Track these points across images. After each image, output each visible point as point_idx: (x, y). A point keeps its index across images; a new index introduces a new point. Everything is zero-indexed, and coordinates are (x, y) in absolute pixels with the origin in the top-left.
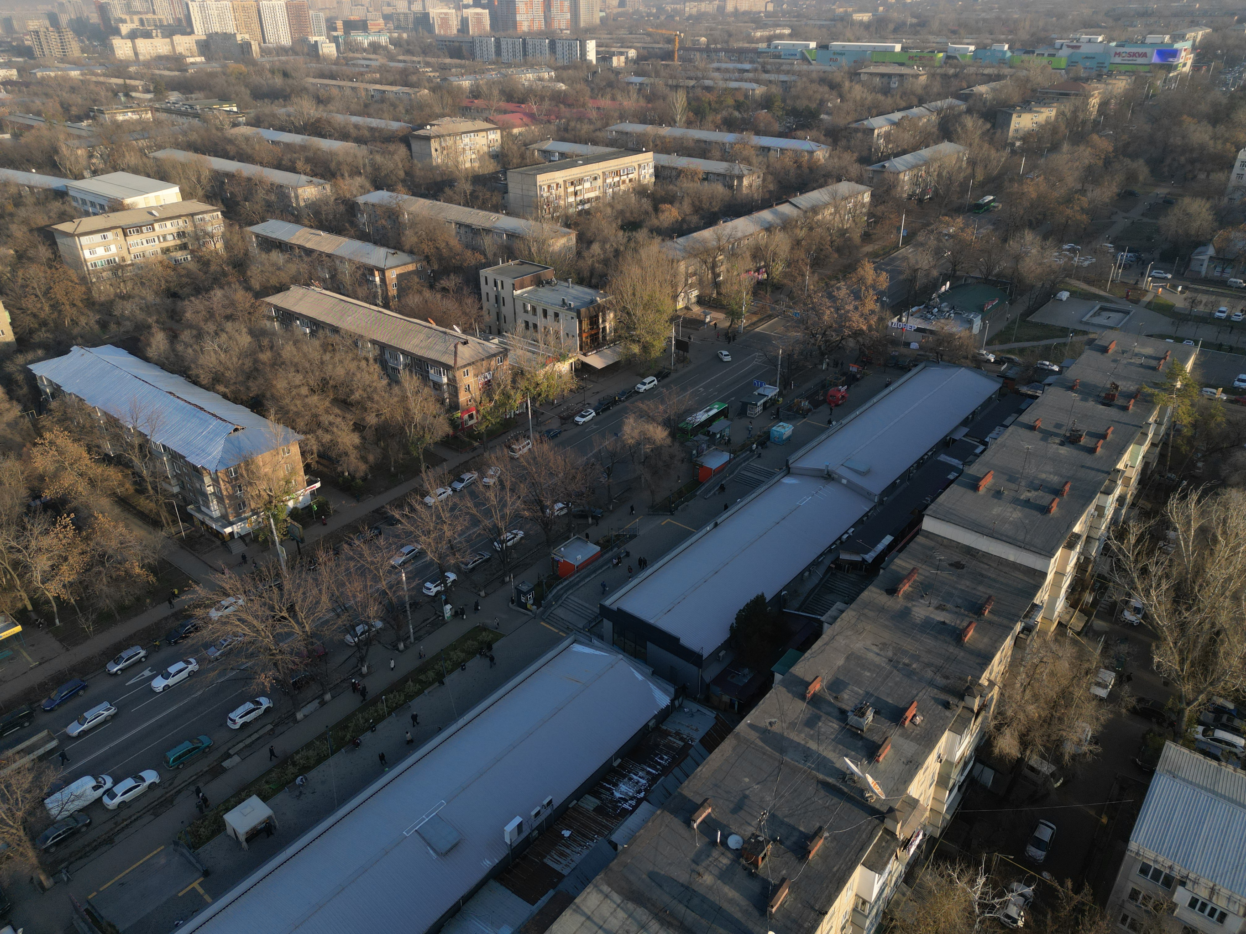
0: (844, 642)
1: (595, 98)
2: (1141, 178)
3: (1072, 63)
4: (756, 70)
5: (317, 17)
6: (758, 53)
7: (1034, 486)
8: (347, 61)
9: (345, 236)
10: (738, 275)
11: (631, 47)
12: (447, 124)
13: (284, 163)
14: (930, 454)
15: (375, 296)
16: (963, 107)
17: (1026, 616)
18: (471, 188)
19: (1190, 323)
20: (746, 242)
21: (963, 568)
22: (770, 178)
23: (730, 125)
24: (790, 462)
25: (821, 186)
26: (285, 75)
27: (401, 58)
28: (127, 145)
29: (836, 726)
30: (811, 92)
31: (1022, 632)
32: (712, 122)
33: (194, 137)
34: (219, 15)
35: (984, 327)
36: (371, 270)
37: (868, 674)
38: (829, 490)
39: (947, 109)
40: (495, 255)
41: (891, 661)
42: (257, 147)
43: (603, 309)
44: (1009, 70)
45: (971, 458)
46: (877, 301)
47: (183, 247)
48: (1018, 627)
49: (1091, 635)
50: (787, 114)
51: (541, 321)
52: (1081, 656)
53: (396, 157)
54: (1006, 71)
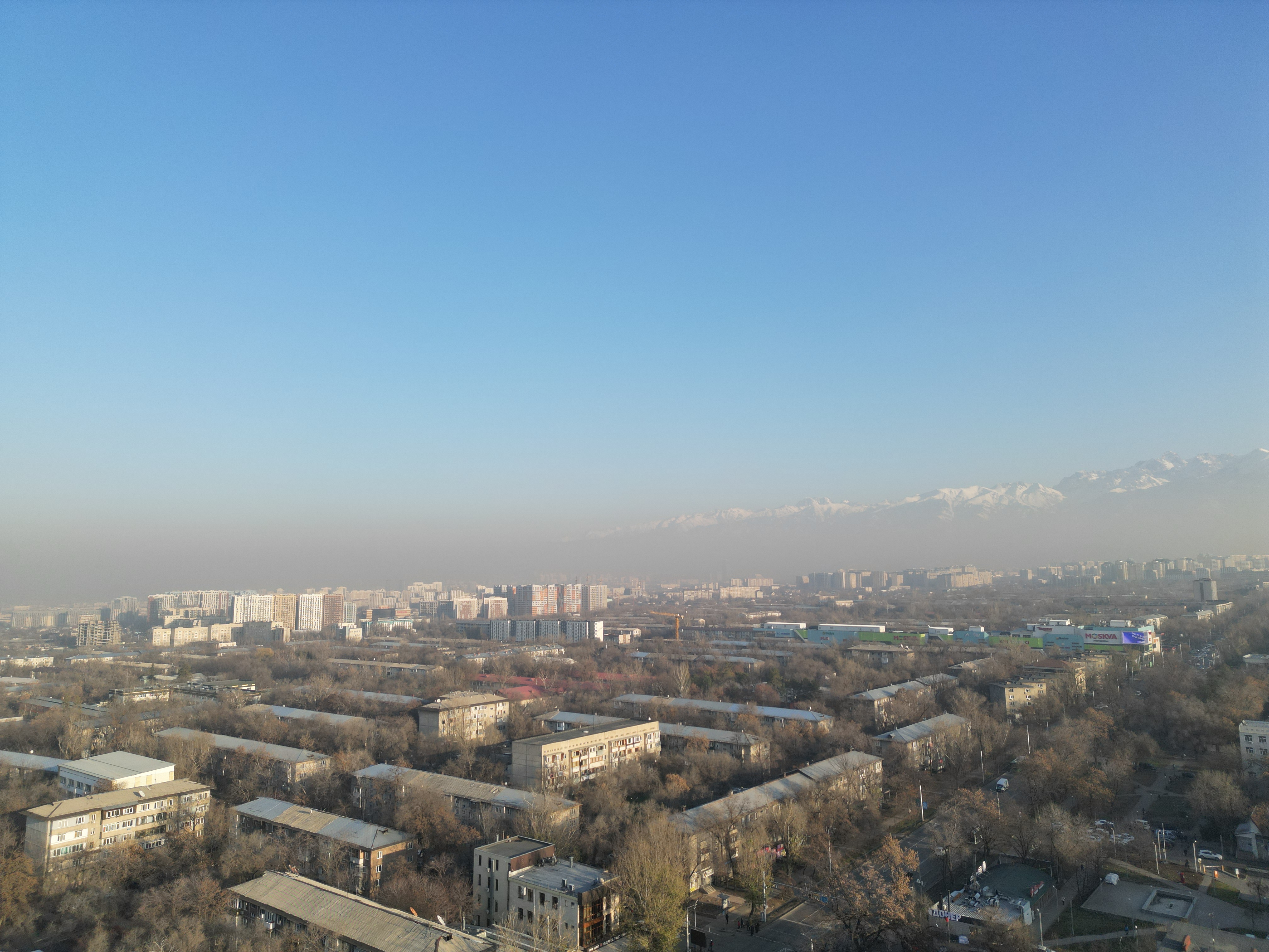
1: (602, 672)
2: (1152, 751)
3: (1048, 644)
4: (752, 647)
5: (350, 607)
6: (754, 632)
8: (370, 643)
9: (335, 813)
10: (755, 851)
11: (636, 627)
12: (457, 698)
13: (288, 738)
15: (355, 882)
16: (955, 681)
18: (474, 759)
20: (760, 814)
22: (777, 747)
23: (732, 696)
25: (830, 756)
26: (310, 656)
27: (422, 639)
28: (135, 725)
30: (807, 667)
32: (716, 692)
33: (205, 715)
34: (260, 607)
36: (355, 851)
39: (940, 683)
40: (492, 830)
42: (265, 724)
43: (607, 892)
44: (990, 649)
46: (910, 884)
47: (160, 830)
50: (787, 686)
51: (537, 909)
53: (402, 730)
54: (988, 650)
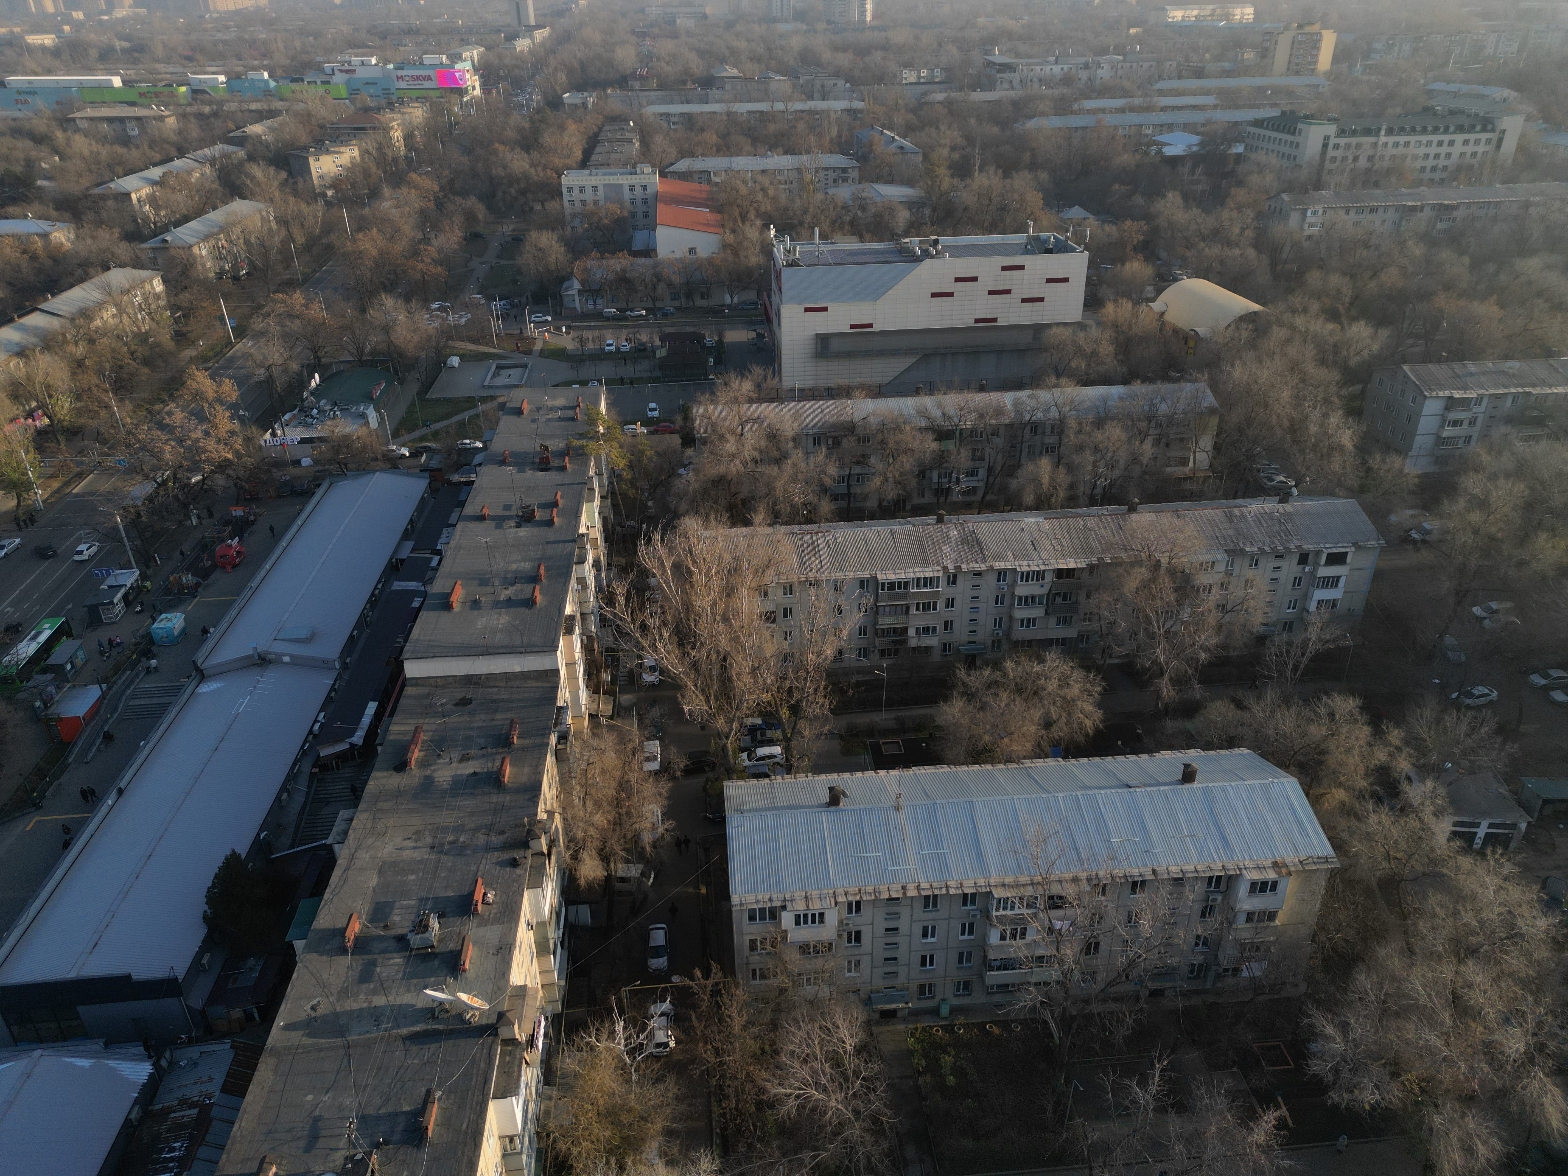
0: (368, 856)
2: (481, 216)
3: (353, 91)
7: (509, 582)
14: (380, 586)
16: (242, 154)
17: (556, 724)
19: (587, 363)
21: (471, 703)
24: (199, 662)
25: (81, 280)
29: (399, 960)
31: (558, 743)
35: (382, 418)
37: (413, 877)
38: (269, 679)
39: (221, 157)
41: (433, 848)
44: (281, 103)
45: (429, 574)
46: (232, 418)
48: (553, 739)
49: (622, 713)
52: (622, 739)
54: (278, 105)
